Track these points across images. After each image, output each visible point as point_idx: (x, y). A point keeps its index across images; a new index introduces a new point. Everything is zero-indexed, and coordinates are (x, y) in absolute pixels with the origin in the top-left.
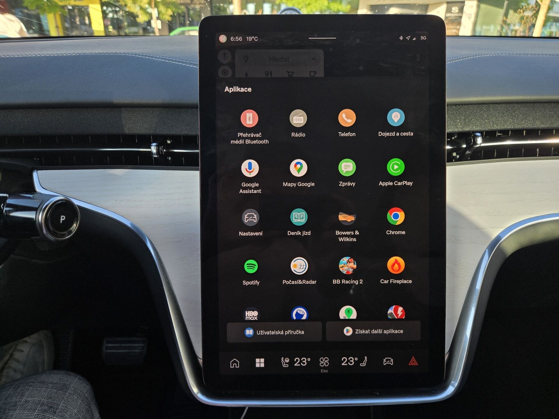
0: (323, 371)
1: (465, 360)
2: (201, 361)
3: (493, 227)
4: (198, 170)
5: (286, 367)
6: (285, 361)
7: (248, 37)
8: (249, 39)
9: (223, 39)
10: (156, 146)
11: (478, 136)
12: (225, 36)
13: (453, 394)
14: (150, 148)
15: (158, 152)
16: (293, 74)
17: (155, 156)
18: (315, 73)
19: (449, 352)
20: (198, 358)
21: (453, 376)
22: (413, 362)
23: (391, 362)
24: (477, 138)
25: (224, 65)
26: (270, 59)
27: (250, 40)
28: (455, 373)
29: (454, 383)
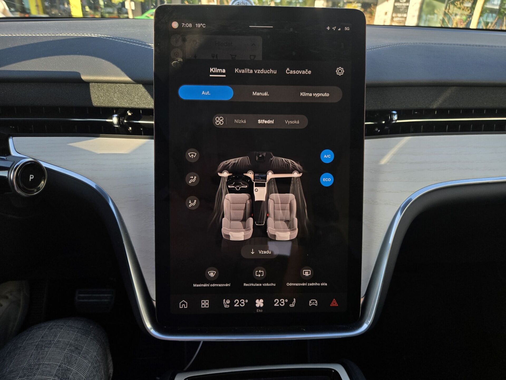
0: (259, 311)
3: (404, 191)
4: (153, 139)
5: (227, 307)
6: (226, 303)
7: (197, 24)
8: (198, 26)
9: (175, 25)
10: (117, 117)
11: (394, 114)
12: (177, 22)
13: (366, 330)
14: (112, 119)
15: (119, 123)
16: (235, 57)
17: (116, 126)
18: (255, 56)
19: (364, 296)
20: (152, 300)
21: (367, 316)
22: (334, 303)
23: (316, 304)
24: (393, 116)
25: (176, 47)
26: (216, 44)
28: (369, 313)
29: (369, 321)
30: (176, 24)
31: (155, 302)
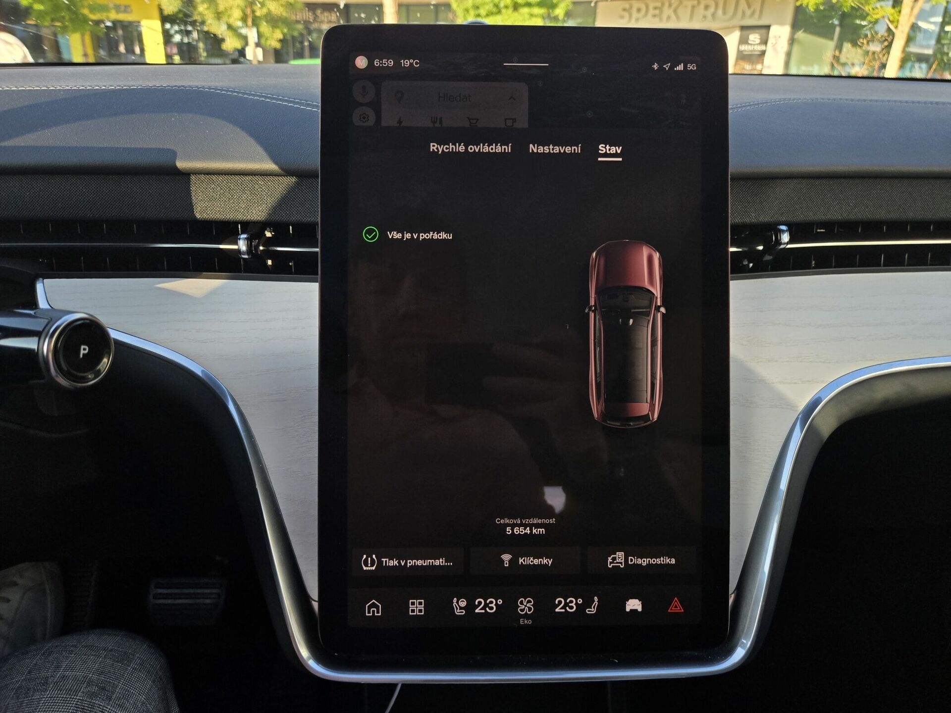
0: (524, 622)
1: (762, 604)
2: (316, 605)
3: (808, 381)
4: (316, 281)
5: (461, 615)
6: (460, 605)
7: (402, 61)
8: (404, 64)
9: (361, 62)
10: (247, 239)
11: (783, 231)
12: (366, 58)
13: (742, 662)
14: (236, 243)
15: (249, 251)
16: (477, 122)
17: (243, 256)
18: (514, 120)
19: (735, 592)
20: (310, 599)
21: (743, 632)
22: (676, 607)
23: (639, 607)
24: (782, 235)
25: (362, 105)
26: (439, 97)
27: (407, 65)
28: (746, 626)
29: (745, 642)
30: (364, 61)
31: (317, 603)
